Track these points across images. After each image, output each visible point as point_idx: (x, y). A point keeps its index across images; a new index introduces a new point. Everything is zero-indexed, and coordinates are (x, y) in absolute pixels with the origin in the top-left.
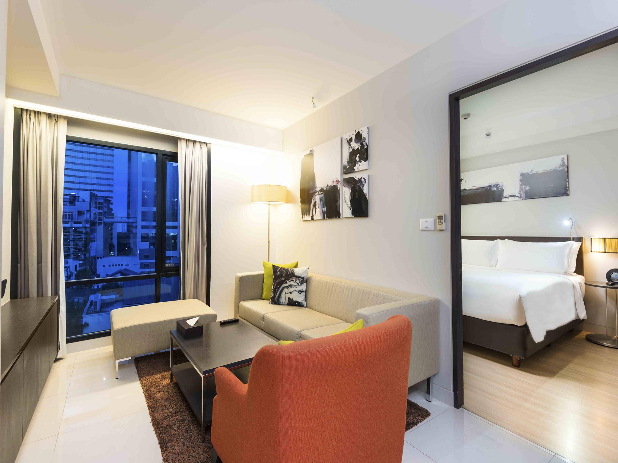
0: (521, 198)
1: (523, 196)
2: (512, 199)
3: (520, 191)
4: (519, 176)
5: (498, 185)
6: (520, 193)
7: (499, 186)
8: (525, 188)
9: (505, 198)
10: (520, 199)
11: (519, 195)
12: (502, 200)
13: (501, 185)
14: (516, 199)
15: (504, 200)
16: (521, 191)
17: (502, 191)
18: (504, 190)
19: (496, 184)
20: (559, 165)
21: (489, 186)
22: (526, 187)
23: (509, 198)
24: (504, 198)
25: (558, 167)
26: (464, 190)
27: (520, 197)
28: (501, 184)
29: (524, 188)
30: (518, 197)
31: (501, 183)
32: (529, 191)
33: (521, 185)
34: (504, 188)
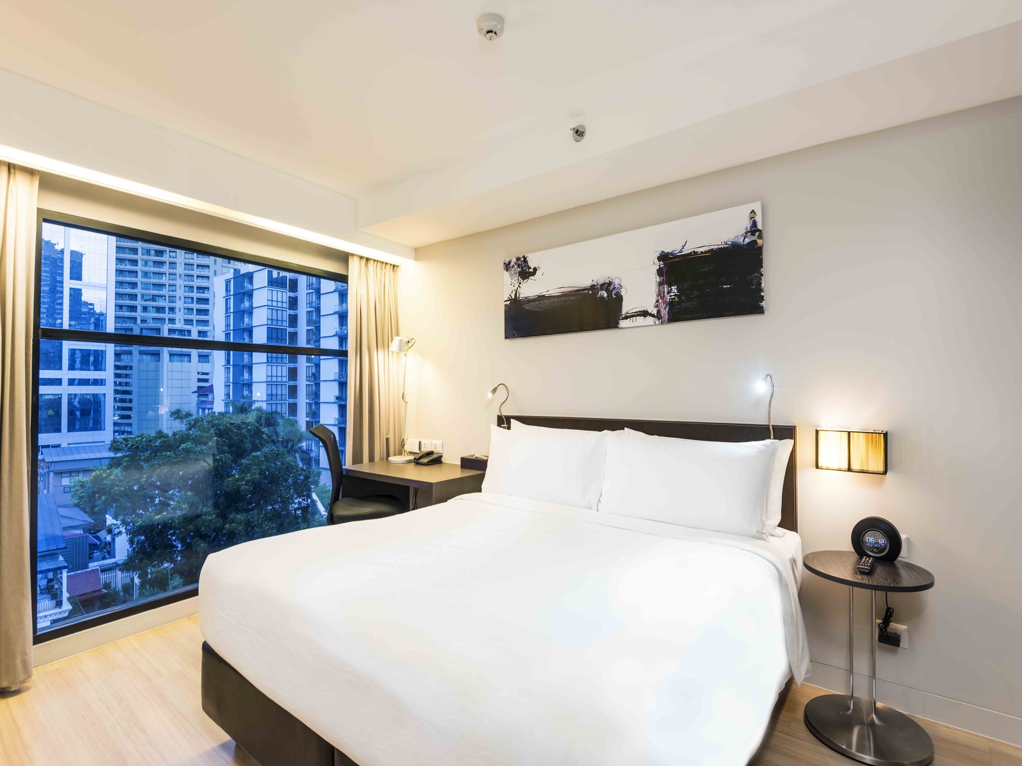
0: (659, 319)
1: (664, 312)
2: (640, 320)
3: (657, 301)
4: (656, 260)
5: (610, 283)
6: (657, 306)
7: (612, 287)
8: (669, 293)
9: (626, 318)
10: (657, 322)
11: (655, 312)
12: (618, 324)
13: (616, 284)
14: (650, 320)
15: (623, 323)
16: (660, 301)
17: (620, 298)
18: (624, 298)
19: (606, 282)
20: (744, 231)
21: (593, 287)
22: (671, 289)
23: (634, 318)
24: (623, 319)
25: (742, 235)
26: (539, 296)
27: (658, 316)
28: (616, 282)
29: (665, 294)
30: (653, 316)
31: (616, 278)
32: (677, 299)
33: (660, 284)
34: (623, 292)
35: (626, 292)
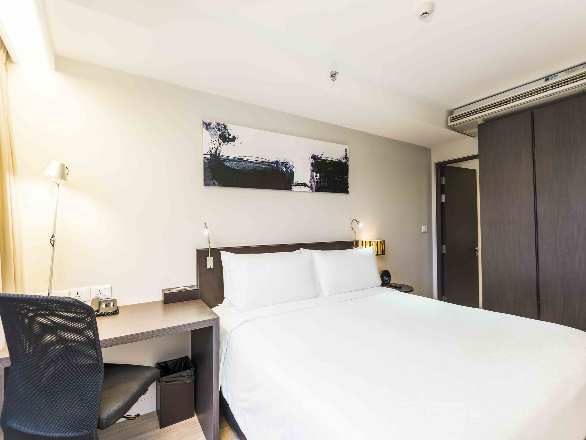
0: (311, 189)
1: (314, 186)
2: (303, 188)
3: (311, 180)
4: (311, 158)
5: (287, 163)
6: (311, 182)
7: (288, 166)
8: (316, 176)
9: (296, 185)
10: (311, 191)
11: (309, 185)
12: (292, 188)
13: (291, 164)
14: (307, 189)
15: (294, 188)
16: (312, 180)
17: (292, 174)
19: (285, 162)
20: (343, 157)
21: (277, 163)
22: (317, 175)
23: (300, 186)
24: (294, 186)
25: (343, 158)
26: (238, 159)
27: (311, 187)
28: (291, 163)
29: (314, 176)
30: (309, 187)
31: (291, 161)
32: (319, 181)
33: (312, 171)
34: (294, 171)
35: (296, 170)
